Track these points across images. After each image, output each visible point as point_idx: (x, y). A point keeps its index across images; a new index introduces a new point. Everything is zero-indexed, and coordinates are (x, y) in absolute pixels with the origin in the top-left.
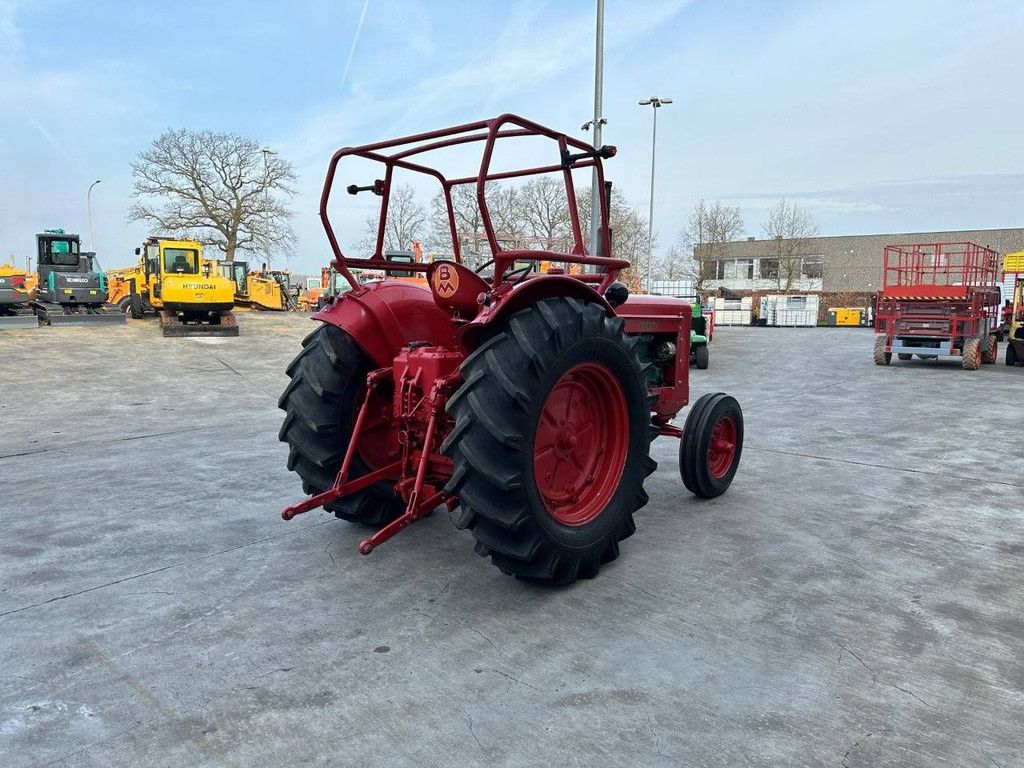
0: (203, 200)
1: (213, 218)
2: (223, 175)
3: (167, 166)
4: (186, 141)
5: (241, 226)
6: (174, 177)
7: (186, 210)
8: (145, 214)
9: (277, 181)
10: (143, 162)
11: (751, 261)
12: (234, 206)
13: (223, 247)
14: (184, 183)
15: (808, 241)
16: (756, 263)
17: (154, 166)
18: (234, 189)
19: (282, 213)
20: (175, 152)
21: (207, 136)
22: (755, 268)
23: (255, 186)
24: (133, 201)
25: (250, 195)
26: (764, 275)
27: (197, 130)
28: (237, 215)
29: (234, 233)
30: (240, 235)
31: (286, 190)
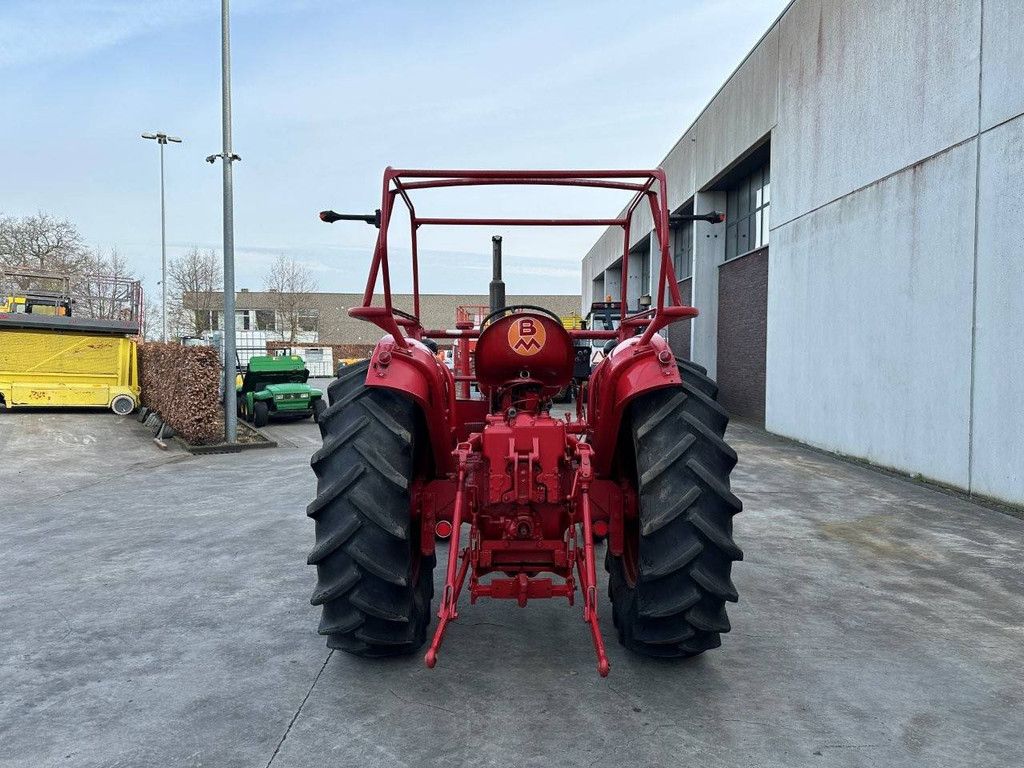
11: (246, 313)
15: (308, 296)
16: (252, 315)
22: (251, 320)
26: (261, 326)
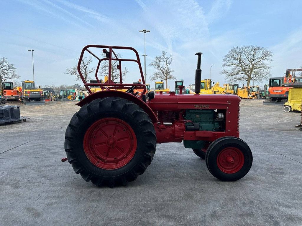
0: (242, 67)
1: (244, 71)
2: (248, 58)
3: (232, 58)
4: (238, 50)
5: (253, 73)
6: (234, 61)
7: (237, 70)
8: (225, 72)
9: (266, 58)
10: (226, 58)
12: (251, 67)
13: (247, 80)
14: (237, 62)
17: (228, 59)
18: (251, 62)
19: (267, 68)
20: (235, 54)
21: (244, 48)
23: (258, 60)
24: (222, 69)
25: (256, 63)
27: (241, 47)
28: (252, 70)
29: (250, 75)
30: (252, 76)
31: (269, 60)
